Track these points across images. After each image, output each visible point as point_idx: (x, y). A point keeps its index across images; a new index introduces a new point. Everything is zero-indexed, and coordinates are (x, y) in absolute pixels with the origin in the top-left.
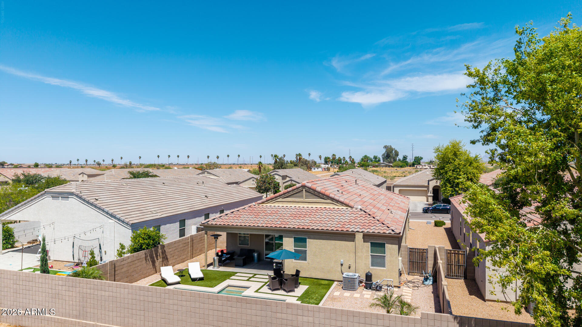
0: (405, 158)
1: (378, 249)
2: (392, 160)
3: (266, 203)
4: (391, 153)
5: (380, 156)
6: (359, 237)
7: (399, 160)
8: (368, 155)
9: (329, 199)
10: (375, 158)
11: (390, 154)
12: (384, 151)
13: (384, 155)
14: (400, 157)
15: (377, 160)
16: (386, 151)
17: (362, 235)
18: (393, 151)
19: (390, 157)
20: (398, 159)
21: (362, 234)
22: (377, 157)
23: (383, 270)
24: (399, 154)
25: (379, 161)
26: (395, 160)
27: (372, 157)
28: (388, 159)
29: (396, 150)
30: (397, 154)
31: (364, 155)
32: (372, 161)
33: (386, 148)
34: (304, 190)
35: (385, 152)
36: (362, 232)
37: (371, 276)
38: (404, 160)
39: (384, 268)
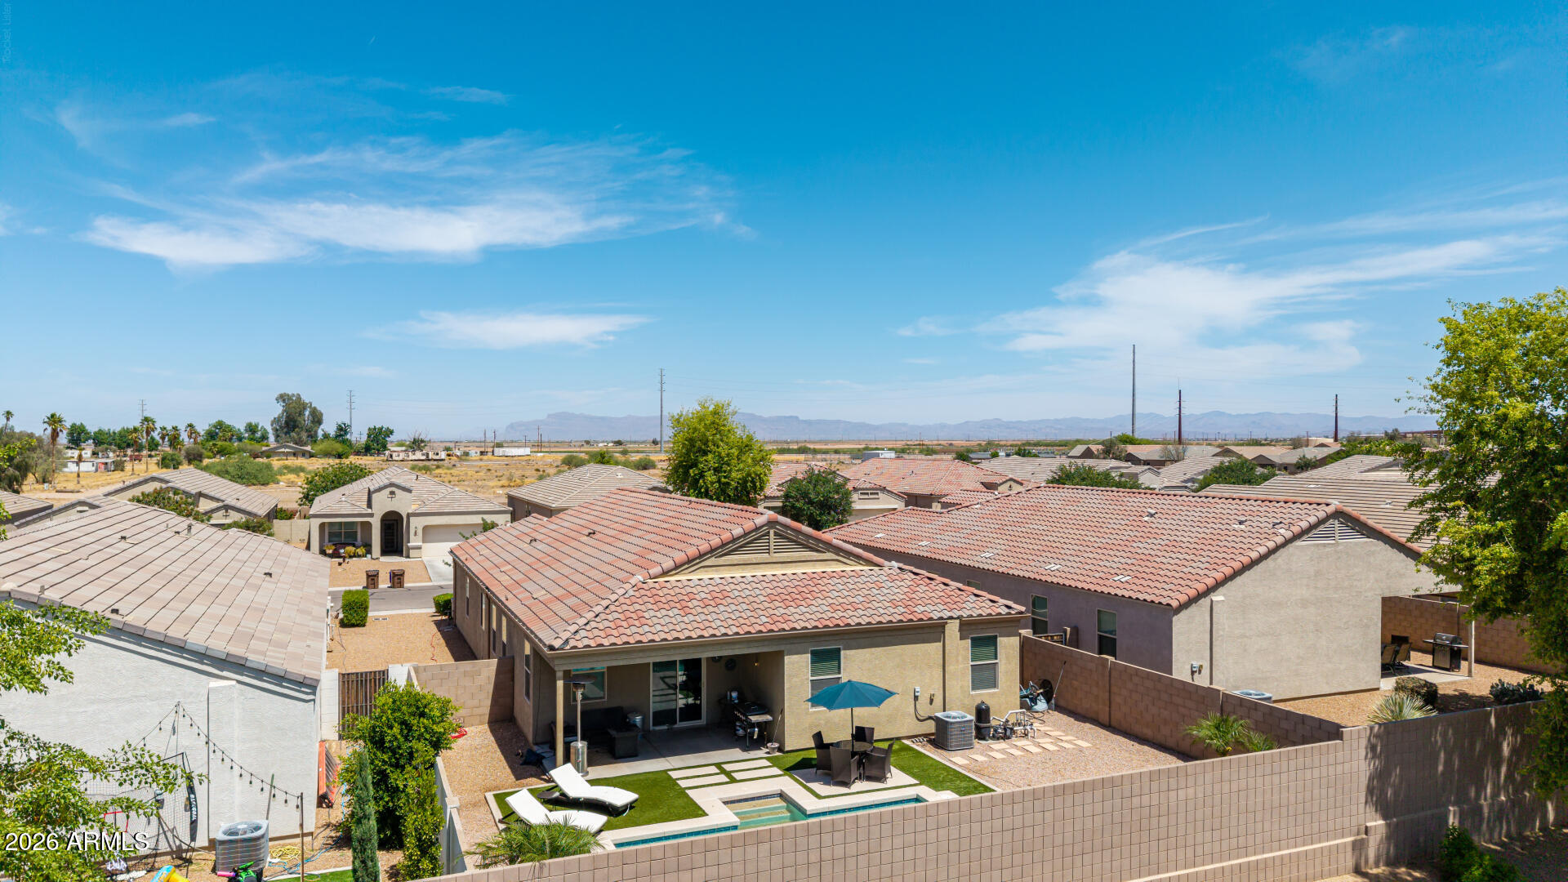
0: (342, 430)
1: (985, 650)
2: (304, 436)
3: (674, 572)
4: (300, 415)
5: (266, 423)
6: (953, 628)
7: (326, 436)
8: (228, 422)
9: (829, 551)
10: (252, 429)
11: (299, 419)
12: (278, 410)
13: (275, 421)
14: (329, 427)
15: (259, 435)
16: (284, 411)
17: (958, 625)
18: (305, 409)
19: (295, 427)
20: (320, 433)
21: (958, 621)
22: (257, 426)
23: (995, 693)
24: (324, 418)
25: (264, 437)
26: (313, 437)
27: (240, 426)
28: (293, 434)
29: (315, 408)
30: (317, 419)
31: (214, 421)
32: (240, 439)
33: (284, 401)
34: (772, 532)
35: (280, 411)
36: (958, 618)
37: (988, 710)
38: (341, 435)
39: (995, 690)
